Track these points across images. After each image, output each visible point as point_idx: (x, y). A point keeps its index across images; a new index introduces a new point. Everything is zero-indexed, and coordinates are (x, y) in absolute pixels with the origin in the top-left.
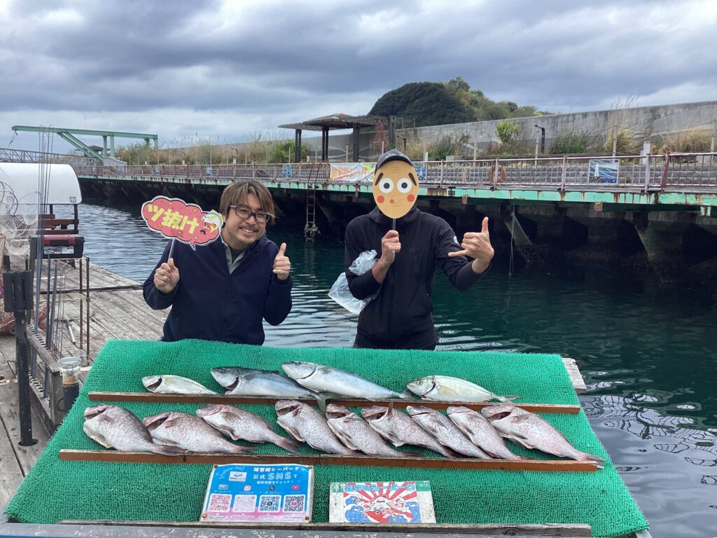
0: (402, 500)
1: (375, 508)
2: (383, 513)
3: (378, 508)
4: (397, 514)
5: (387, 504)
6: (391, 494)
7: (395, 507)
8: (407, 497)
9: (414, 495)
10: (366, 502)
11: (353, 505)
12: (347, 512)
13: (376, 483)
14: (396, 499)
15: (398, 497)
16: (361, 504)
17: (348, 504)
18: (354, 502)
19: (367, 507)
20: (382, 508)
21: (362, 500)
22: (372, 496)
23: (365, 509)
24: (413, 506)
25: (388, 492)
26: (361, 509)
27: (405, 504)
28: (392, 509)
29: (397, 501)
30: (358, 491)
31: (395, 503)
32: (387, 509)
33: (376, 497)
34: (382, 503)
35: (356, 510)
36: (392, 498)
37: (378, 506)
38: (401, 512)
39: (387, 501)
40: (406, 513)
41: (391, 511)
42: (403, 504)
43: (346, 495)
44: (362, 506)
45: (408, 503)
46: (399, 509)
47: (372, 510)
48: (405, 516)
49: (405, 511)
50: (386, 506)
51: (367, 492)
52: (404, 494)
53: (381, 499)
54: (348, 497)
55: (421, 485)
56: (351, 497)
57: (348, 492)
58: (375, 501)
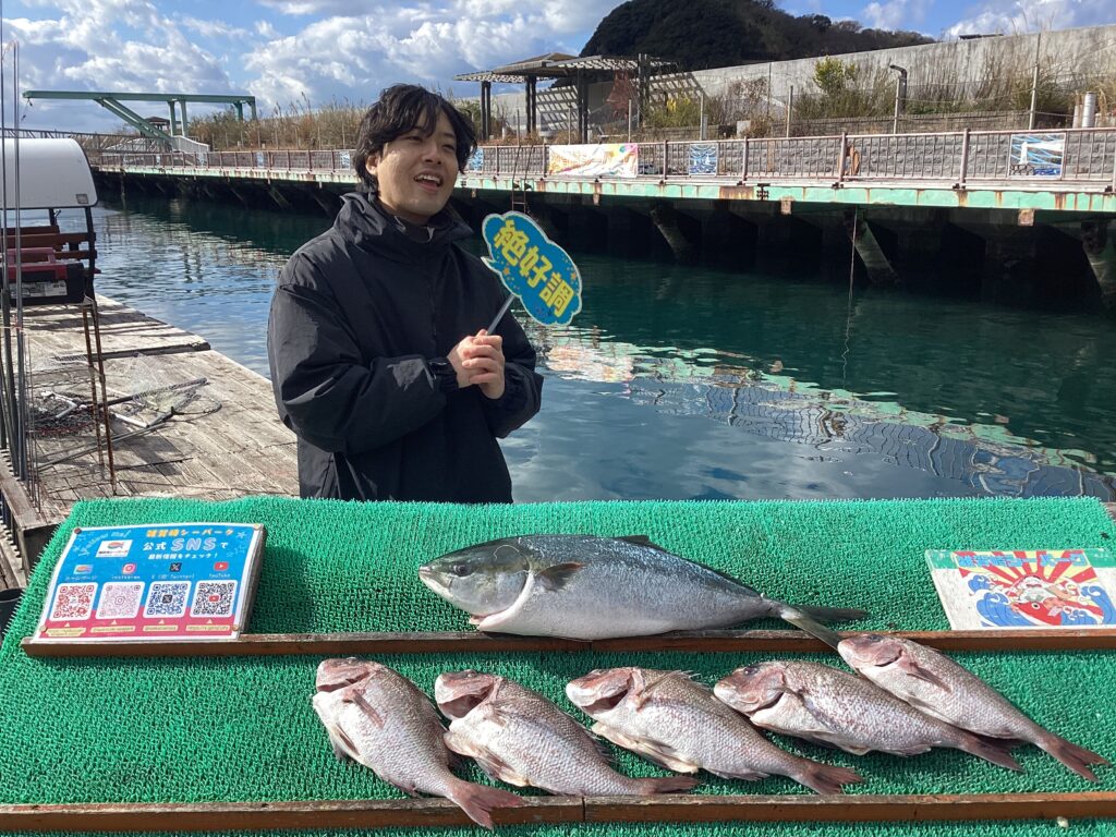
0: (1071, 582)
1: (1027, 598)
2: (1047, 607)
3: (1034, 598)
4: (1073, 609)
5: (1046, 589)
6: (1048, 571)
7: (1064, 596)
8: (1078, 578)
9: (1089, 574)
10: (1006, 586)
11: (986, 591)
12: (979, 603)
13: (1011, 553)
14: (1058, 581)
15: (1062, 578)
16: (997, 589)
17: (975, 590)
18: (985, 586)
19: (1013, 595)
20: (1039, 597)
21: (998, 583)
22: (1015, 576)
23: (1011, 600)
24: (1097, 594)
25: (1041, 569)
26: (1003, 599)
27: (1079, 591)
28: (1060, 599)
29: (1063, 584)
30: (985, 567)
31: (1061, 588)
32: (1051, 599)
33: (1022, 578)
34: (1037, 589)
35: (993, 600)
36: (1052, 579)
37: (1033, 594)
38: (1080, 606)
39: (1045, 585)
40: (1088, 607)
41: (1059, 603)
42: (1075, 590)
43: (964, 573)
44: (1003, 593)
45: (1085, 588)
46: (1073, 599)
47: (1024, 601)
48: (1089, 613)
49: (1084, 604)
50: (1047, 595)
51: (1001, 568)
52: (1072, 571)
53: (1032, 580)
54: (970, 577)
55: (1096, 555)
56: (977, 577)
57: (966, 568)
58: (1023, 585)
